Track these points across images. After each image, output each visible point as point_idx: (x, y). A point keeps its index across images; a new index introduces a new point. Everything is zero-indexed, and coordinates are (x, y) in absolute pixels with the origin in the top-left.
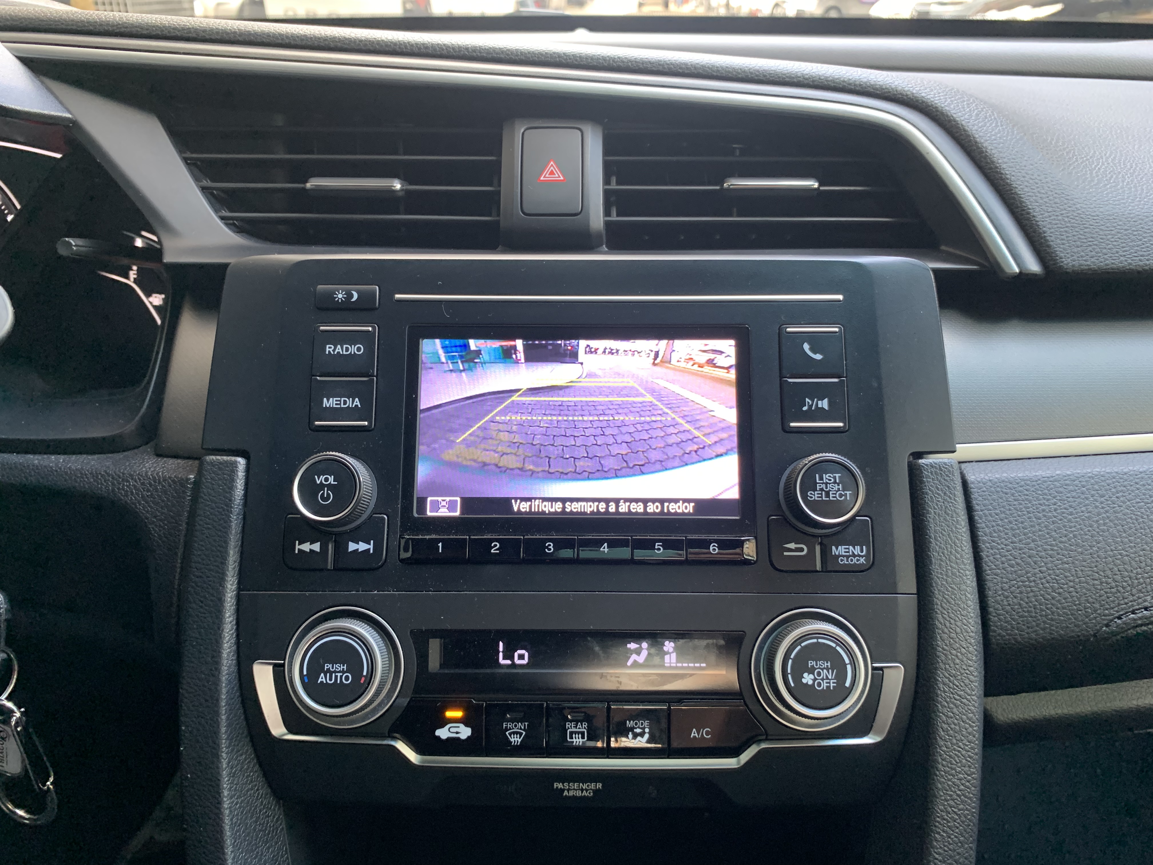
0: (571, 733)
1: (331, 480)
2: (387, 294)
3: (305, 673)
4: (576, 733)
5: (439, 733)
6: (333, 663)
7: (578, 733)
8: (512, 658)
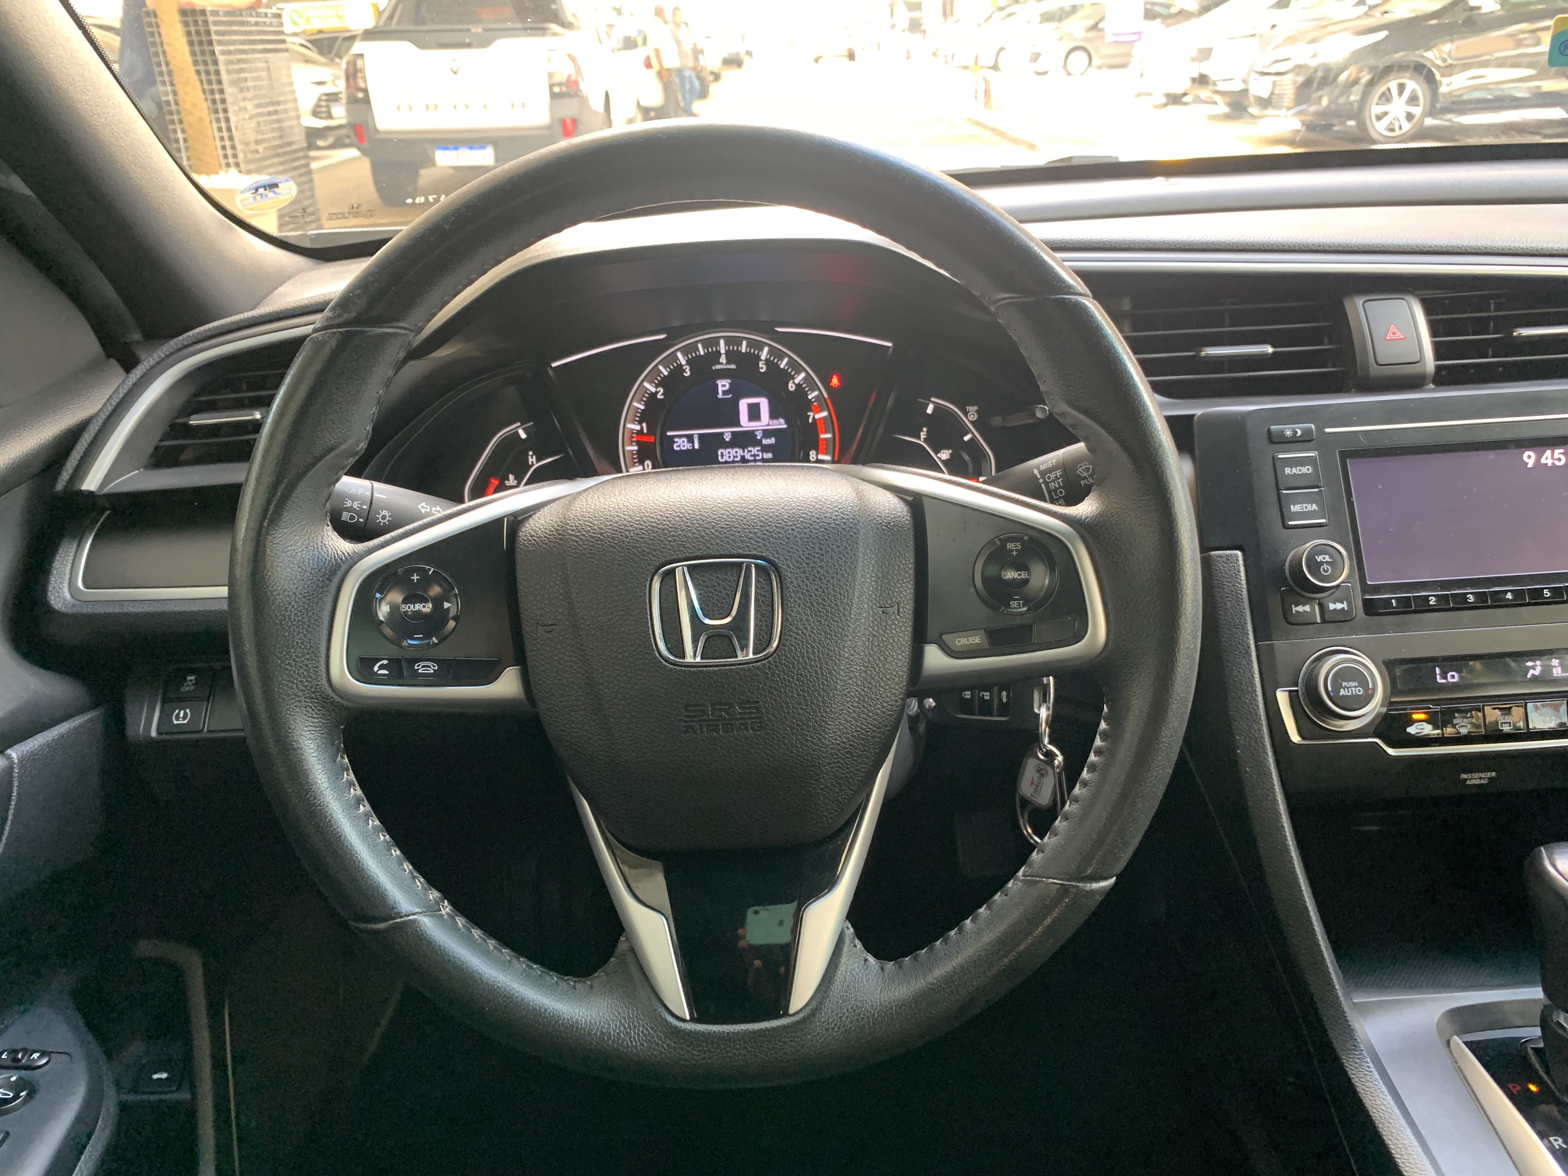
0: (1502, 723)
1: (1327, 558)
2: (1320, 429)
3: (1330, 689)
4: (1504, 723)
5: (1409, 730)
6: (1348, 681)
7: (1507, 723)
8: (1446, 678)
